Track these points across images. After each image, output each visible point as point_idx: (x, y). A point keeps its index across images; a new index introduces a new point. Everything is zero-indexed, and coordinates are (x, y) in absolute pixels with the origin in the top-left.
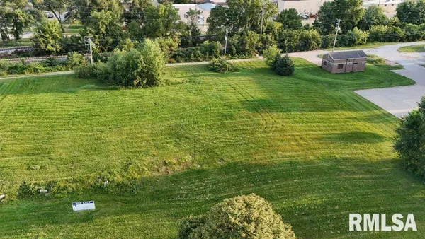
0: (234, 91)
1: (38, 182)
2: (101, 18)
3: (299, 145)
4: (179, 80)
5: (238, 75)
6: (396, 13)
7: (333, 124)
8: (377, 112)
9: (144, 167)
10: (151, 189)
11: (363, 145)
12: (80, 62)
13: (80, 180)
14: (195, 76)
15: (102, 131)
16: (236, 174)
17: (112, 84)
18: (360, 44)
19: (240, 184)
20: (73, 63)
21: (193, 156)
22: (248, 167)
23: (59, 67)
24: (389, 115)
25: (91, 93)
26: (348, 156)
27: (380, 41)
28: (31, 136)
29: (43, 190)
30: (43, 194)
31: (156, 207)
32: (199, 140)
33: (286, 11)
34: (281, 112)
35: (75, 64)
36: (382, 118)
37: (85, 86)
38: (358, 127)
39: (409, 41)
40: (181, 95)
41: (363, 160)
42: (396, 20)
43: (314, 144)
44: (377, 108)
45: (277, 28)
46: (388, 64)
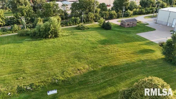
0: (92, 37)
1: (25, 85)
2: (24, 9)
3: (127, 56)
4: (67, 34)
5: (90, 31)
6: (139, 4)
7: (135, 47)
8: (148, 41)
9: (70, 72)
10: (77, 81)
11: (149, 54)
12: (18, 29)
13: (45, 81)
14: (72, 32)
15: (44, 59)
16: (109, 70)
17: (38, 38)
18: (130, 16)
19: (112, 74)
20: (15, 30)
21: (88, 65)
22: (112, 67)
23: (9, 32)
24: (152, 42)
25: (30, 42)
26: (146, 59)
27: (137, 15)
28: (11, 64)
29: (29, 88)
30: (29, 90)
31: (83, 88)
32: (88, 58)
33: (101, 4)
34: (114, 44)
35: (16, 30)
36: (150, 43)
37: (26, 40)
38: (144, 47)
39: (146, 14)
40: (71, 40)
41: (152, 60)
42: (140, 6)
43: (132, 55)
44: (147, 40)
45: (99, 11)
46: (143, 23)
